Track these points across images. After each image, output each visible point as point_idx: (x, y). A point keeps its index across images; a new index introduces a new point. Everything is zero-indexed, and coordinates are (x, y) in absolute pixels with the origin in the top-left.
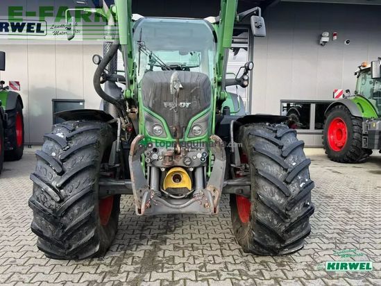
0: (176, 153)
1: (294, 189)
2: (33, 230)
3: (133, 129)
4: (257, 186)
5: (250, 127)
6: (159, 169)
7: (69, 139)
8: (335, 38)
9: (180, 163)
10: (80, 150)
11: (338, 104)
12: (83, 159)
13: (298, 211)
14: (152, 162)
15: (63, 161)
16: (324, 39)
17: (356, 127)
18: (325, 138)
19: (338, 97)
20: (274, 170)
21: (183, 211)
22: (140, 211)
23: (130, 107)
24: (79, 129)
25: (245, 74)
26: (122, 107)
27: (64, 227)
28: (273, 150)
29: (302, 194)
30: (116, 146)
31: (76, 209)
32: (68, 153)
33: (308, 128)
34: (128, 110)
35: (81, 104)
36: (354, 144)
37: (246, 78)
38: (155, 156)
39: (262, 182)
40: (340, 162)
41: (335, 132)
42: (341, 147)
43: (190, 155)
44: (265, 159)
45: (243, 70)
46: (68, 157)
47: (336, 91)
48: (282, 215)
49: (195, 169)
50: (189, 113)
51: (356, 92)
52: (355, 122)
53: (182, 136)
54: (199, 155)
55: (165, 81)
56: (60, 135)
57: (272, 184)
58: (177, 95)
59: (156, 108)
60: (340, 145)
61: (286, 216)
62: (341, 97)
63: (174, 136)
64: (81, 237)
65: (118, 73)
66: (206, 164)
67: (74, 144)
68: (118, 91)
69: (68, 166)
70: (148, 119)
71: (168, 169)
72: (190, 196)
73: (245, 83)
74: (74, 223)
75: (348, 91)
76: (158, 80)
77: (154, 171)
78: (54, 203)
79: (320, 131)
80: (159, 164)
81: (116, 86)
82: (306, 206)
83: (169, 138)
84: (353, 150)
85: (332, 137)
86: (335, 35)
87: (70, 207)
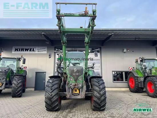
0: (76, 85)
1: (101, 93)
2: (45, 102)
3: (65, 80)
4: (94, 92)
5: (93, 79)
6: (72, 88)
7: (53, 82)
8: (128, 50)
9: (76, 87)
10: (55, 84)
11: (131, 72)
12: (56, 86)
13: (103, 98)
14: (70, 87)
15: (52, 87)
16: (124, 51)
17: (136, 80)
18: (128, 84)
19: (130, 70)
20: (97, 88)
21: (77, 98)
22: (68, 97)
23: (65, 75)
24: (55, 80)
25: (93, 66)
26: (62, 75)
27: (52, 101)
28: (97, 84)
29: (103, 94)
30: (62, 84)
31: (54, 97)
32: (53, 85)
33: (123, 81)
34: (64, 75)
35: (45, 73)
36: (137, 86)
37: (93, 67)
38: (71, 85)
39: (95, 91)
40: (133, 92)
41: (131, 82)
42: (133, 87)
43: (79, 85)
44: (95, 86)
45: (93, 65)
46: (53, 86)
47: (129, 68)
48: (99, 99)
49: (80, 88)
50: (78, 76)
51: (136, 68)
52: (136, 78)
53: (77, 81)
54: (81, 85)
55: (73, 69)
56: (51, 81)
57: (97, 91)
58: (76, 72)
59: (71, 75)
60: (133, 86)
61: (100, 99)
62: (132, 70)
63: (75, 81)
64: (55, 104)
65: (61, 66)
66: (82, 87)
67: (54, 83)
68: (61, 70)
69: (53, 88)
70: (69, 77)
71: (74, 88)
72: (79, 95)
73: (93, 68)
74: (54, 100)
75: (134, 68)
76: (72, 69)
77: (71, 89)
78: (50, 96)
79: (127, 82)
80: (72, 87)
81: (61, 69)
82: (104, 97)
83: (74, 81)
84: (137, 88)
85: (130, 83)
86: (128, 49)
87: (53, 96)
